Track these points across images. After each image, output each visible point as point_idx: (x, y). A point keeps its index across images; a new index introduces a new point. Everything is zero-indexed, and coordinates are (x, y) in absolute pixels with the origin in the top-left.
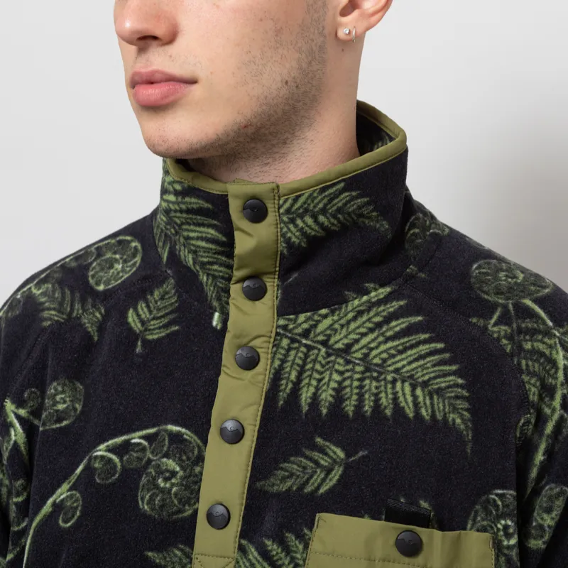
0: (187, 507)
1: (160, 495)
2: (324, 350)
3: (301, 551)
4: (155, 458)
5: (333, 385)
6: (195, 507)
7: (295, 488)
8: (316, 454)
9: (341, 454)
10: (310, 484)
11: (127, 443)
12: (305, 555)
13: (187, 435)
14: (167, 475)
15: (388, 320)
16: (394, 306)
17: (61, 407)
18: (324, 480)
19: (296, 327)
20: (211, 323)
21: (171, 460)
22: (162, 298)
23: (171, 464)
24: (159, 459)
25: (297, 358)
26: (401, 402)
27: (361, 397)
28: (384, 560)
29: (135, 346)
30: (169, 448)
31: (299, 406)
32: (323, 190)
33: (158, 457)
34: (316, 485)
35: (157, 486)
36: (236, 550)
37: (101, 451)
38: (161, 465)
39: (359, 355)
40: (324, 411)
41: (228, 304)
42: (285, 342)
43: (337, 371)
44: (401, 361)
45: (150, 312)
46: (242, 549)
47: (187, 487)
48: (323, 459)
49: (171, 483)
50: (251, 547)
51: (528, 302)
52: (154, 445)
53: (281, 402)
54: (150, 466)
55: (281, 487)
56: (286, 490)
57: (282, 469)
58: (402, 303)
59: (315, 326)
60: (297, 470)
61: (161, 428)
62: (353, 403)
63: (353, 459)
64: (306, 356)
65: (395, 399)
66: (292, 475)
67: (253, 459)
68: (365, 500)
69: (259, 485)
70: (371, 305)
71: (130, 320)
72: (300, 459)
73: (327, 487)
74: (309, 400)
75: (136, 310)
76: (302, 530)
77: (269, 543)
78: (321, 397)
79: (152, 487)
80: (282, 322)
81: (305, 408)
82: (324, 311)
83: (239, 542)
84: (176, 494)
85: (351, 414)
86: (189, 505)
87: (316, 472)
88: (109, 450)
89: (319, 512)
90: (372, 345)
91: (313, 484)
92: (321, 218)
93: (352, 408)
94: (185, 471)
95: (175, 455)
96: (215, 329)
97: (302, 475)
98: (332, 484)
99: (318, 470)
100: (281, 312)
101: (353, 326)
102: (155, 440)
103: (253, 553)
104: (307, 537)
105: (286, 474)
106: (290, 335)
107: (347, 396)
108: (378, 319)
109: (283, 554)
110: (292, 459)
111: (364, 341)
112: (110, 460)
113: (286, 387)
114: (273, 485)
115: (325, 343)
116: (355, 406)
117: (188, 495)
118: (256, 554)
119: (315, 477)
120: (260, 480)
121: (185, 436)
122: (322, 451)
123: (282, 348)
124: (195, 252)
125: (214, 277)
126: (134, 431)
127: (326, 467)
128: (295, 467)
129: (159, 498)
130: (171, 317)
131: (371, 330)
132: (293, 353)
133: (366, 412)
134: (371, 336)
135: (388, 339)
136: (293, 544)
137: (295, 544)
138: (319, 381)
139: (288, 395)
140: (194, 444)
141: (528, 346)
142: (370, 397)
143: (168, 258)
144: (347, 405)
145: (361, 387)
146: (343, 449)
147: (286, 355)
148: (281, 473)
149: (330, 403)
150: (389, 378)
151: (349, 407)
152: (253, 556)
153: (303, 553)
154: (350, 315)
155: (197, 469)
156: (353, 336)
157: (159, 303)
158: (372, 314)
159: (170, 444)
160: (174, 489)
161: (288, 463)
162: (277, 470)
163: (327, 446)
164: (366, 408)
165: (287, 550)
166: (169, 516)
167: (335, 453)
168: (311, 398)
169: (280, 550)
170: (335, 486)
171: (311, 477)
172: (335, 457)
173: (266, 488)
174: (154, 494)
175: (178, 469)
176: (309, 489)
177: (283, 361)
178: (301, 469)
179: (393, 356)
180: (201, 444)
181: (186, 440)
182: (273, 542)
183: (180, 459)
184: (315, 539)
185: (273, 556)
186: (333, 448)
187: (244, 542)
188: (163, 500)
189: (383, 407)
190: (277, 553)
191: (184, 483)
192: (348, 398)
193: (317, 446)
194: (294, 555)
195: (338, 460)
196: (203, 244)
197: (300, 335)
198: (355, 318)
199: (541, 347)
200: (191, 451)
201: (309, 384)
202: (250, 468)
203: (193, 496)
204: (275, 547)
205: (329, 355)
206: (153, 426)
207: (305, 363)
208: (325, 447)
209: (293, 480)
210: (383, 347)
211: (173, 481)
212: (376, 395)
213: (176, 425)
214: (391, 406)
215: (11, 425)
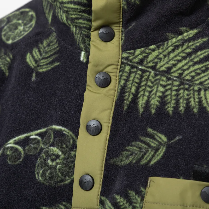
0: (67, 178)
1: (49, 170)
2: (153, 72)
3: (139, 202)
4: (45, 147)
5: (159, 94)
6: (72, 178)
7: (134, 162)
8: (148, 139)
9: (164, 139)
10: (144, 159)
11: (28, 138)
12: (142, 205)
13: (65, 131)
14: (54, 157)
15: (195, 51)
16: (200, 41)
18: (153, 156)
19: (134, 58)
20: (79, 58)
21: (55, 148)
22: (48, 45)
23: (56, 150)
24: (47, 148)
25: (135, 78)
26: (204, 104)
27: (177, 101)
28: (193, 206)
29: (31, 76)
30: (54, 140)
31: (137, 110)
33: (47, 146)
34: (148, 159)
35: (47, 165)
36: (98, 203)
37: (11, 144)
38: (49, 151)
39: (176, 74)
40: (153, 111)
41: (90, 45)
42: (127, 68)
43: (161, 85)
44: (204, 77)
45: (41, 54)
46: (102, 203)
47: (67, 165)
48: (153, 142)
49: (56, 162)
50: (107, 200)
52: (44, 139)
53: (126, 107)
54: (42, 152)
55: (126, 162)
56: (129, 163)
57: (127, 150)
58: (205, 40)
59: (147, 57)
60: (136, 150)
61: (49, 128)
62: (172, 105)
63: (172, 141)
64: (142, 76)
65: (200, 102)
66: (132, 153)
67: (108, 145)
68: (180, 168)
69: (112, 161)
70: (184, 42)
71: (28, 60)
72: (138, 143)
73: (156, 160)
74: (144, 105)
75: (32, 54)
76: (140, 189)
77: (118, 197)
78: (151, 103)
79: (44, 165)
80: (125, 55)
81: (141, 110)
82: (153, 47)
83: (100, 198)
84: (59, 170)
85: (171, 112)
86: (69, 177)
87: (148, 151)
88: (16, 143)
89: (151, 177)
90: (185, 68)
91: (146, 158)
93: (172, 109)
94: (65, 154)
95: (58, 145)
96: (82, 63)
97: (139, 153)
98: (158, 158)
99: (150, 150)
100: (125, 48)
101: (172, 55)
102: (45, 136)
103: (108, 204)
104: (143, 193)
105: (130, 153)
106: (130, 63)
107: (168, 101)
108: (188, 51)
109: (128, 204)
110: (133, 143)
111: (179, 65)
112: (17, 150)
113: (129, 98)
114: (121, 161)
115: (154, 68)
116: (174, 107)
117: (68, 170)
118: (110, 205)
119: (148, 154)
120: (113, 158)
121: (64, 132)
122: (152, 137)
123: (126, 72)
124: (67, 12)
125: (80, 28)
126: (32, 131)
127: (154, 147)
128: (135, 148)
129: (48, 172)
130: (54, 57)
131: (184, 58)
132: (133, 75)
133: (181, 111)
134: (184, 62)
135: (195, 64)
136: (134, 197)
137: (135, 198)
138: (150, 92)
139: (130, 102)
140: (70, 137)
142: (183, 101)
143: (52, 20)
144: (168, 107)
145: (177, 95)
146: (166, 135)
147: (128, 77)
148: (126, 153)
149: (157, 106)
150: (196, 88)
151: (170, 109)
152: (108, 206)
153: (140, 203)
154: (170, 49)
155: (73, 153)
156: (172, 62)
157: (46, 49)
158: (185, 47)
159: (55, 138)
160: (58, 166)
161: (131, 146)
162: (124, 151)
163: (155, 134)
164: (181, 108)
165: (130, 202)
166: (55, 184)
167: (160, 138)
168: (145, 104)
169: (125, 202)
170: (160, 160)
171: (145, 154)
172: (160, 141)
173: (117, 163)
174: (45, 169)
175: (60, 153)
176: (143, 162)
177: (127, 81)
178: (138, 149)
179: (199, 74)
180: (74, 137)
181: (65, 135)
182: (121, 196)
183: (62, 147)
184: (148, 194)
185: (121, 206)
186: (160, 135)
187: (103, 198)
188: (51, 173)
189: (192, 107)
190: (123, 204)
191: (65, 162)
192: (169, 102)
193: (148, 134)
194: (135, 205)
195: (163, 143)
197: (137, 63)
198: (173, 51)
200: (68, 142)
201: (144, 95)
202: (106, 151)
203: (70, 171)
204: (122, 200)
205: (156, 75)
206: (44, 127)
207: (141, 82)
208: (154, 135)
209: (133, 157)
210: (192, 69)
211: (58, 161)
212: (187, 100)
213: (58, 125)
214: (197, 106)
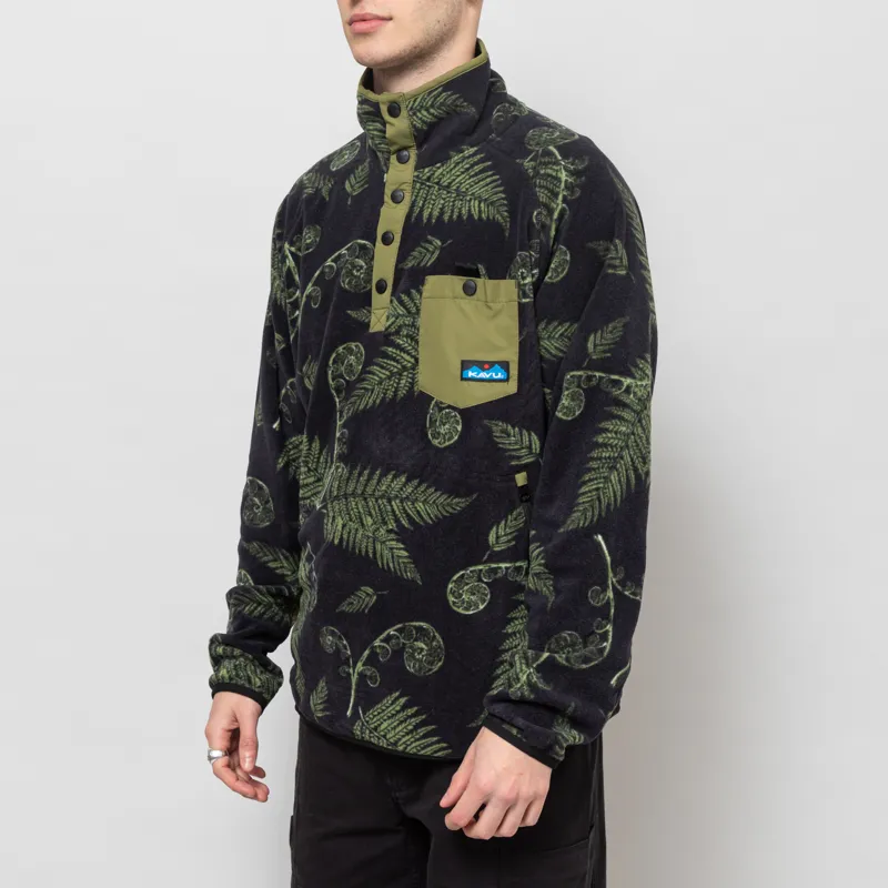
0: (368, 285)
1: (355, 280)
2: (437, 187)
3: (419, 298)
4: (350, 259)
5: (440, 206)
7: (416, 265)
8: (428, 244)
9: (439, 243)
10: (423, 261)
11: (339, 255)
13: (368, 245)
14: (358, 268)
15: (472, 166)
16: (477, 158)
17: (308, 241)
18: (430, 259)
19: (423, 176)
20: (383, 180)
21: (360, 260)
22: (362, 170)
23: (361, 262)
25: (423, 194)
26: (472, 211)
27: (452, 211)
29: (347, 200)
30: (359, 253)
31: (422, 220)
32: (430, 93)
33: (353, 259)
35: (352, 274)
36: (389, 303)
37: (329, 262)
38: (356, 263)
39: (454, 188)
40: (434, 221)
41: (390, 167)
44: (476, 189)
45: (356, 179)
46: (391, 301)
47: (368, 273)
48: (430, 247)
50: (395, 300)
51: (551, 148)
52: (351, 253)
54: (348, 263)
55: (410, 265)
56: (412, 266)
57: (411, 255)
58: (482, 155)
59: (433, 174)
60: (418, 255)
61: (354, 242)
62: (448, 214)
63: (445, 245)
64: (428, 192)
65: (470, 210)
66: (415, 258)
67: (398, 252)
69: (400, 265)
70: (464, 158)
71: (346, 186)
72: (419, 249)
73: (431, 262)
74: (427, 217)
75: (349, 180)
76: (419, 287)
77: (403, 296)
78: (433, 214)
79: (350, 275)
80: (416, 174)
81: (425, 221)
82: (438, 165)
83: (390, 297)
84: (362, 278)
85: (447, 221)
87: (426, 255)
88: (332, 260)
89: (427, 276)
90: (462, 181)
91: (425, 261)
92: (432, 111)
93: (448, 218)
94: (366, 264)
95: (362, 257)
97: (420, 257)
98: (433, 260)
99: (428, 254)
100: (417, 168)
101: (453, 172)
102: (351, 250)
103: (396, 302)
104: (421, 290)
105: (413, 257)
106: (420, 181)
108: (468, 166)
109: (410, 301)
110: (416, 249)
111: (458, 180)
112: (332, 266)
113: (417, 210)
114: (406, 264)
115: (438, 183)
116: (449, 216)
119: (426, 257)
120: (401, 263)
122: (431, 243)
123: (416, 189)
125: (383, 152)
126: (343, 247)
127: (432, 251)
128: (417, 253)
130: (365, 180)
131: (463, 173)
132: (422, 191)
133: (455, 219)
134: (462, 177)
135: (470, 177)
136: (415, 295)
138: (433, 205)
139: (417, 215)
141: (542, 172)
142: (457, 210)
144: (445, 216)
145: (453, 206)
146: (441, 240)
147: (418, 193)
148: (410, 258)
149: (437, 216)
150: (468, 198)
151: (446, 218)
152: (395, 304)
154: (452, 166)
156: (453, 177)
157: (360, 174)
158: (464, 163)
159: (358, 250)
160: (362, 276)
161: (414, 251)
162: (409, 256)
164: (455, 217)
165: (412, 299)
166: (359, 290)
167: (436, 243)
168: (428, 215)
169: (409, 299)
170: (435, 261)
171: (424, 258)
172: (436, 245)
174: (351, 279)
175: (363, 264)
176: (422, 265)
177: (417, 196)
179: (472, 186)
181: (366, 247)
182: (405, 295)
183: (365, 259)
184: (424, 291)
185: (405, 303)
186: (436, 241)
187: (392, 298)
188: (356, 282)
189: (462, 215)
190: (407, 301)
191: (366, 271)
192: (447, 212)
193: (428, 240)
194: (416, 301)
195: (438, 246)
196: (375, 133)
197: (425, 180)
198: (455, 167)
199: (549, 171)
200: (369, 253)
201: (428, 208)
202: (396, 257)
203: (370, 278)
204: (406, 298)
205: (439, 190)
206: (351, 243)
207: (427, 196)
208: (432, 241)
209: (415, 261)
210: (467, 182)
211: (361, 271)
212: (460, 208)
213: (361, 239)
214: (467, 214)
215: (287, 257)
